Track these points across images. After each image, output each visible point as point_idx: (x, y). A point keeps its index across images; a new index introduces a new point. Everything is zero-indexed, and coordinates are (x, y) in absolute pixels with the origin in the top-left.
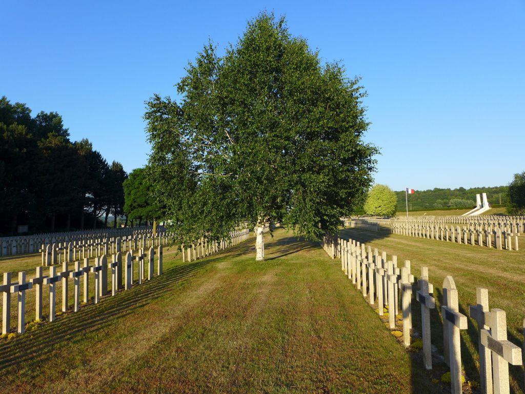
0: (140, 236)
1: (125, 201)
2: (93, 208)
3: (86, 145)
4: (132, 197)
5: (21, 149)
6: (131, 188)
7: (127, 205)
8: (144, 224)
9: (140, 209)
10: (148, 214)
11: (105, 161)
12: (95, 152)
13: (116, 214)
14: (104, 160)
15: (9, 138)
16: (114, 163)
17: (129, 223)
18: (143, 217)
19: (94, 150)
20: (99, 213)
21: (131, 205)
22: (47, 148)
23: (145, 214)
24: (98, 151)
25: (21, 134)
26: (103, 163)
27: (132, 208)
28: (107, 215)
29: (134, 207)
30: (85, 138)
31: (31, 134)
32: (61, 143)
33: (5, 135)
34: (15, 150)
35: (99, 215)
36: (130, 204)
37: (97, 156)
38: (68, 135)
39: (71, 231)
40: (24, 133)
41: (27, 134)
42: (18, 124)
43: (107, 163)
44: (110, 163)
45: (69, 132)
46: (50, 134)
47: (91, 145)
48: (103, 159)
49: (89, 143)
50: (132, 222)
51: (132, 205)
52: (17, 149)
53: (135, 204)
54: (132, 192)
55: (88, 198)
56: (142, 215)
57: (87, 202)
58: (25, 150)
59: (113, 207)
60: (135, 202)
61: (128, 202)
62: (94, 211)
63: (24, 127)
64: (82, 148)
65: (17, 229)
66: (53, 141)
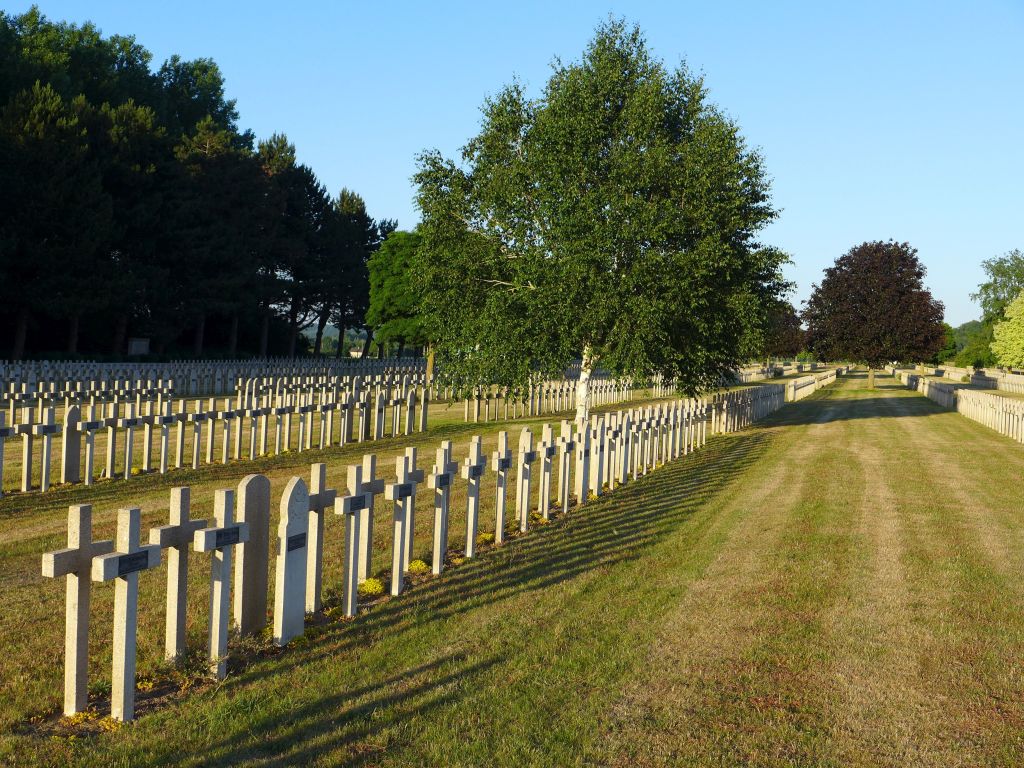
0: (397, 378)
1: (371, 300)
2: (290, 307)
3: (279, 149)
4: (386, 293)
5: (143, 167)
6: (384, 274)
7: (375, 310)
8: (409, 352)
9: (402, 321)
10: (418, 333)
11: (324, 190)
12: (302, 167)
13: (343, 323)
14: (321, 187)
15: (121, 139)
16: (343, 195)
17: (373, 347)
18: (407, 339)
19: (298, 163)
20: (304, 320)
21: (383, 312)
22: (197, 159)
23: (411, 333)
24: (308, 165)
25: (142, 128)
26: (317, 195)
27: (385, 317)
28: (322, 324)
29: (390, 317)
30: (279, 133)
31: (164, 129)
32: (226, 146)
33: (113, 132)
34: (133, 168)
35: (305, 323)
36: (380, 308)
37: (304, 177)
38: (235, 116)
39: (239, 358)
40: (149, 126)
41: (154, 128)
42: (137, 104)
43: (328, 197)
44: (334, 194)
45: (237, 108)
46: (201, 125)
47: (293, 152)
48: (318, 185)
49: (289, 144)
50: (381, 346)
52: (138, 167)
53: (391, 310)
54: (387, 283)
55: (283, 281)
56: (404, 333)
57: (277, 290)
58: (153, 169)
59: (337, 306)
60: (391, 304)
61: (376, 302)
62: (293, 314)
63: (148, 110)
64: (271, 157)
65: (126, 346)
66: (208, 143)
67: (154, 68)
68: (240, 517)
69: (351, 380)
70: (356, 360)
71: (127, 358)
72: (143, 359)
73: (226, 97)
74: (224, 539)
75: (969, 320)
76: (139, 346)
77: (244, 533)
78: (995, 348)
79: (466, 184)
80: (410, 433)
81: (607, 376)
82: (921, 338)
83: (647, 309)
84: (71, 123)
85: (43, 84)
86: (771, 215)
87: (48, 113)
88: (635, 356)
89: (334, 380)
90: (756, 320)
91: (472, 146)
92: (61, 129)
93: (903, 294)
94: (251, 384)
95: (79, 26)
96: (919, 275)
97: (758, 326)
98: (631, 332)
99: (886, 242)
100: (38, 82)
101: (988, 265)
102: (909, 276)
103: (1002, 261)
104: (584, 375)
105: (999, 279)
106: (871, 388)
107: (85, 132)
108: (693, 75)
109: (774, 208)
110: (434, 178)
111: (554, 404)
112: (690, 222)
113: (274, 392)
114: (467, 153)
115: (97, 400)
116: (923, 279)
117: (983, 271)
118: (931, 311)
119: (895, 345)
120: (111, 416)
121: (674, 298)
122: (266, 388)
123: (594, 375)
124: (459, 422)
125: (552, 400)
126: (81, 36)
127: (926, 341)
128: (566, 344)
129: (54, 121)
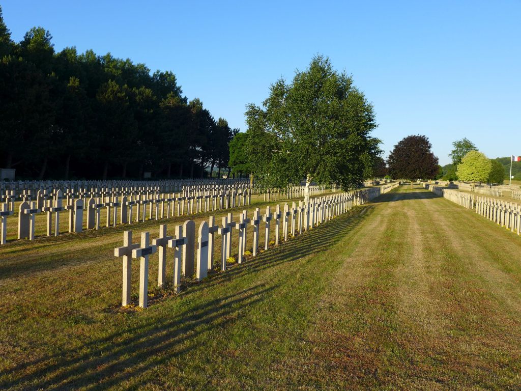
0: (240, 186)
1: (230, 158)
2: (201, 160)
3: (197, 104)
4: (236, 155)
5: (149, 110)
6: (235, 148)
7: (232, 161)
8: (244, 177)
9: (241, 165)
10: (247, 169)
12: (205, 110)
13: (220, 166)
14: (212, 117)
15: (140, 100)
16: (220, 120)
17: (231, 175)
18: (243, 172)
19: (204, 108)
22: (167, 107)
23: (245, 169)
24: (207, 109)
25: (148, 96)
26: (211, 120)
27: (235, 164)
28: (213, 166)
29: (237, 163)
30: (197, 98)
31: (156, 97)
32: (178, 103)
33: (137, 98)
35: (207, 166)
37: (206, 113)
38: (181, 92)
39: (183, 179)
40: (150, 96)
41: (152, 97)
42: (146, 88)
43: (215, 121)
44: (216, 119)
45: (181, 89)
46: (169, 95)
47: (202, 104)
49: (200, 102)
50: (234, 174)
51: (235, 161)
52: (146, 111)
53: (237, 161)
54: (236, 151)
55: (198, 151)
56: (242, 169)
57: (196, 154)
58: (152, 111)
59: (218, 160)
60: (237, 159)
61: (232, 158)
62: (202, 163)
63: (150, 90)
64: (194, 107)
65: (143, 174)
66: (171, 101)
67: (151, 74)
68: (184, 235)
69: (223, 186)
70: (225, 179)
71: (143, 179)
72: (149, 179)
73: (177, 85)
74: (179, 243)
75: (448, 164)
76: (148, 175)
77: (186, 241)
78: (457, 173)
79: (264, 115)
80: (244, 205)
81: (316, 184)
82: (430, 170)
83: (330, 160)
84: (122, 95)
85: (112, 81)
86: (375, 126)
87: (114, 91)
88: (326, 177)
89: (217, 186)
90: (370, 164)
91: (267, 101)
92: (119, 97)
93: (423, 154)
94: (187, 188)
95: (125, 60)
96: (429, 147)
97: (371, 166)
98: (325, 169)
99: (417, 135)
100: (110, 80)
101: (455, 144)
102: (426, 147)
103: (460, 142)
104: (307, 184)
105: (459, 149)
106: (411, 188)
107: (127, 98)
108: (348, 75)
109: (377, 124)
110: (253, 113)
111: (297, 195)
112: (346, 128)
113: (196, 191)
114: (265, 104)
115: (133, 194)
116: (431, 149)
117: (453, 146)
118: (433, 160)
119: (420, 173)
120: (138, 199)
121: (340, 156)
122: (193, 189)
123: (311, 184)
124: (262, 201)
125: (296, 193)
126: (125, 63)
127: (432, 171)
128: (301, 173)
129: (116, 94)
